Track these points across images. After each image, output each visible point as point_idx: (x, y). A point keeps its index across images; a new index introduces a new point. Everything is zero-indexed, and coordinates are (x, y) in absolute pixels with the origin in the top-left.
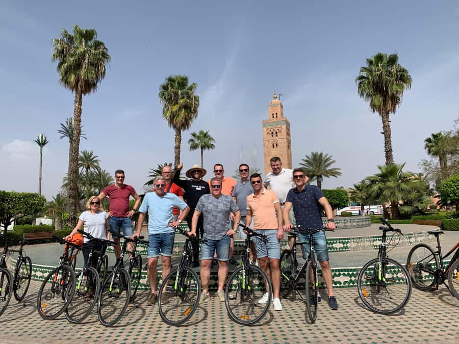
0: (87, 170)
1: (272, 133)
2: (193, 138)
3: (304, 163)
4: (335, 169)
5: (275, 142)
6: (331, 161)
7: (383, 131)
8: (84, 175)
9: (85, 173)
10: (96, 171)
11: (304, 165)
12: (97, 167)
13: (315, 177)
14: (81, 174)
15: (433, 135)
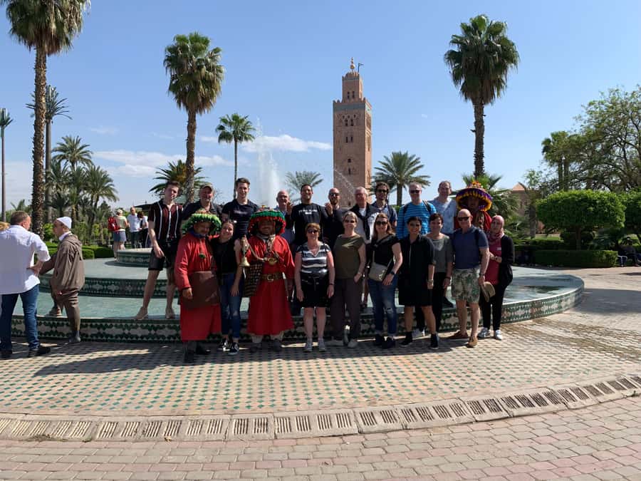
0: (73, 165)
1: (346, 121)
2: (222, 124)
3: (381, 166)
4: (422, 177)
5: (349, 134)
6: (418, 165)
7: (474, 129)
8: (69, 173)
9: (69, 169)
10: (86, 166)
11: (381, 169)
12: (88, 161)
13: (395, 187)
14: (64, 171)
15: (552, 135)
